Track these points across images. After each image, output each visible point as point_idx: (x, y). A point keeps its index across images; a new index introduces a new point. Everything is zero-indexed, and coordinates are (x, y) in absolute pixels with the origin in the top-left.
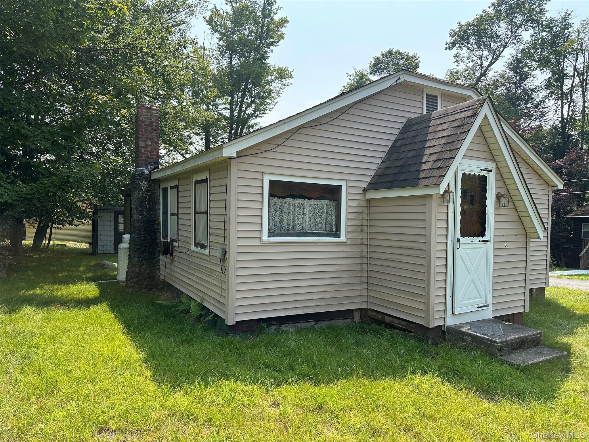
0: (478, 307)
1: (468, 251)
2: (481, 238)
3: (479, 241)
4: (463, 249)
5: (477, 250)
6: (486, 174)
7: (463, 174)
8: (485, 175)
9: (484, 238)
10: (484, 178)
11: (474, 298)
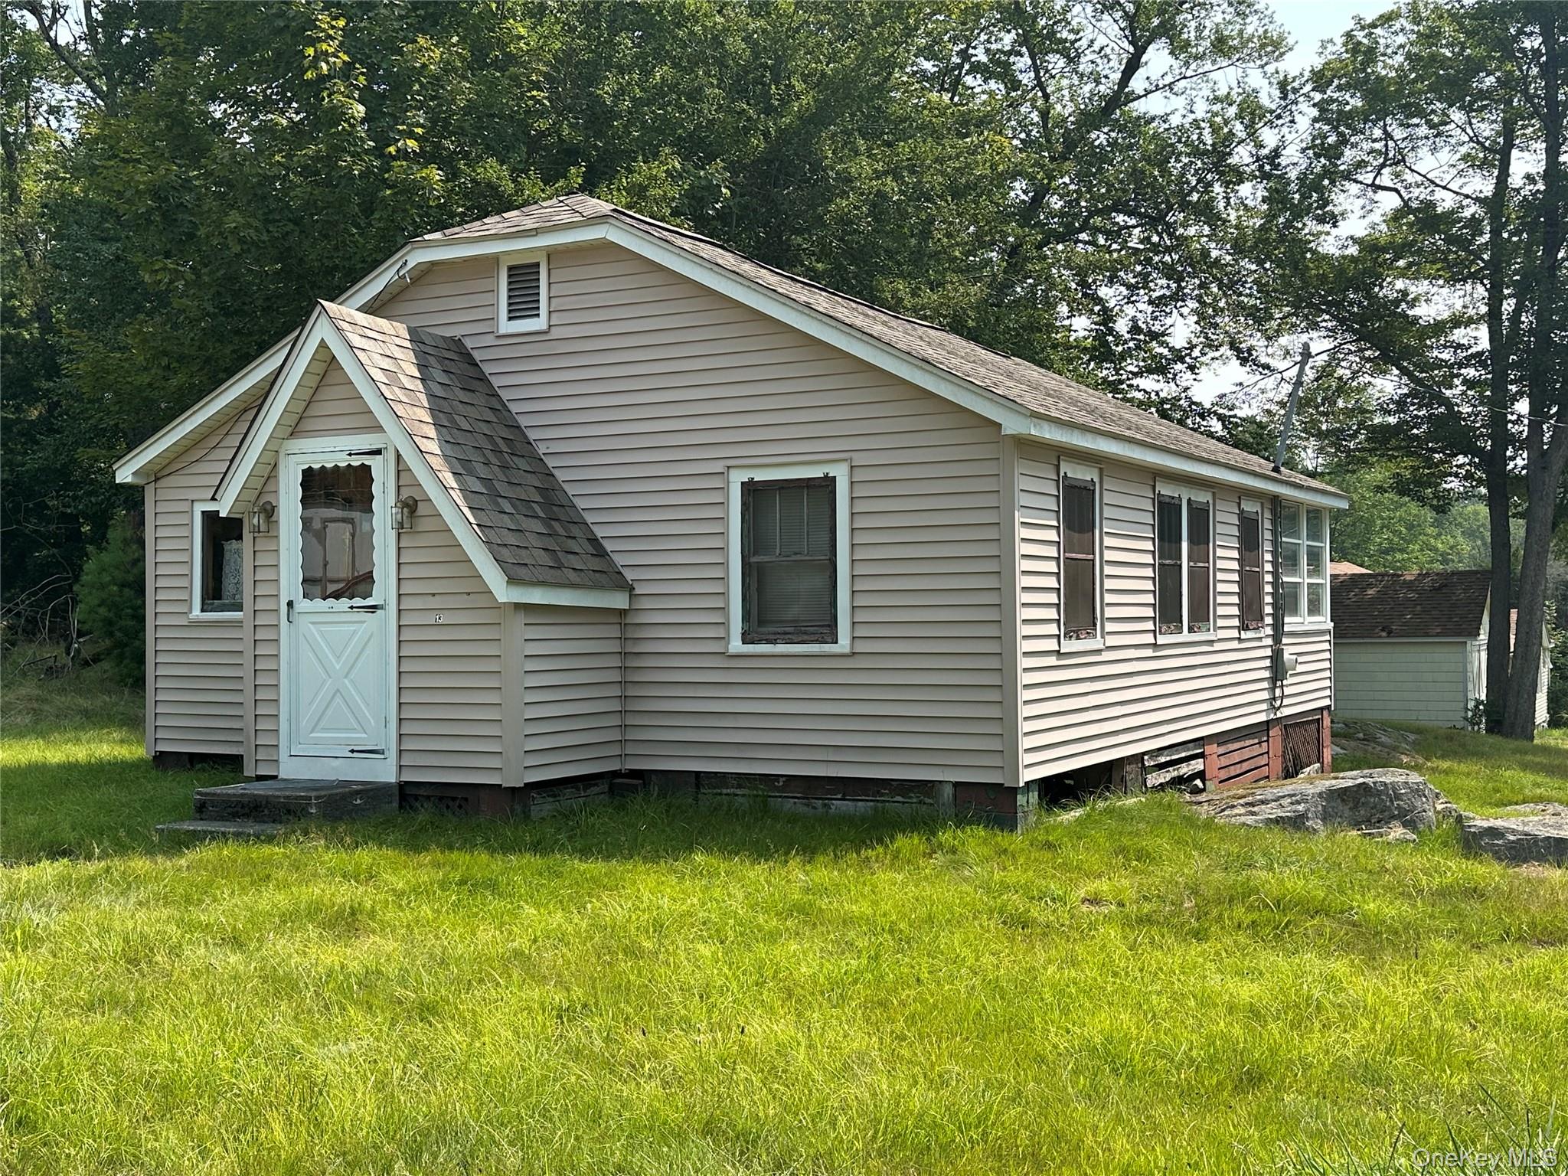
0: (352, 751)
1: (324, 628)
2: (358, 602)
3: (352, 607)
4: (313, 623)
5: (352, 628)
6: (367, 460)
7: (304, 471)
8: (366, 463)
9: (369, 602)
10: (366, 469)
11: (347, 730)
